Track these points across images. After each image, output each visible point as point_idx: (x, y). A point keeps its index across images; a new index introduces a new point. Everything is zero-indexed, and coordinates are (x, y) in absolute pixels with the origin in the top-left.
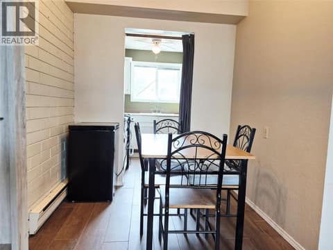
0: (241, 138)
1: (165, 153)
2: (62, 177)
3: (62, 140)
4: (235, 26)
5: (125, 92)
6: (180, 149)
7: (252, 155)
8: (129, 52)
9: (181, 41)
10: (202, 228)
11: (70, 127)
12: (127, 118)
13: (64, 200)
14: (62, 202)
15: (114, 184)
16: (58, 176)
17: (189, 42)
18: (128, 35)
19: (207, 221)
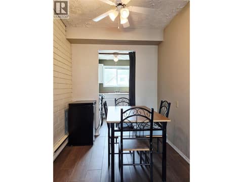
0: (163, 108)
1: (120, 120)
2: (66, 132)
3: (65, 112)
4: (157, 46)
5: (99, 82)
6: (128, 117)
7: (169, 119)
8: (101, 61)
9: (128, 55)
10: (143, 160)
11: (69, 104)
12: (101, 97)
13: (67, 145)
14: (65, 147)
15: (94, 134)
16: (64, 131)
17: (132, 56)
18: (100, 54)
19: (146, 155)
